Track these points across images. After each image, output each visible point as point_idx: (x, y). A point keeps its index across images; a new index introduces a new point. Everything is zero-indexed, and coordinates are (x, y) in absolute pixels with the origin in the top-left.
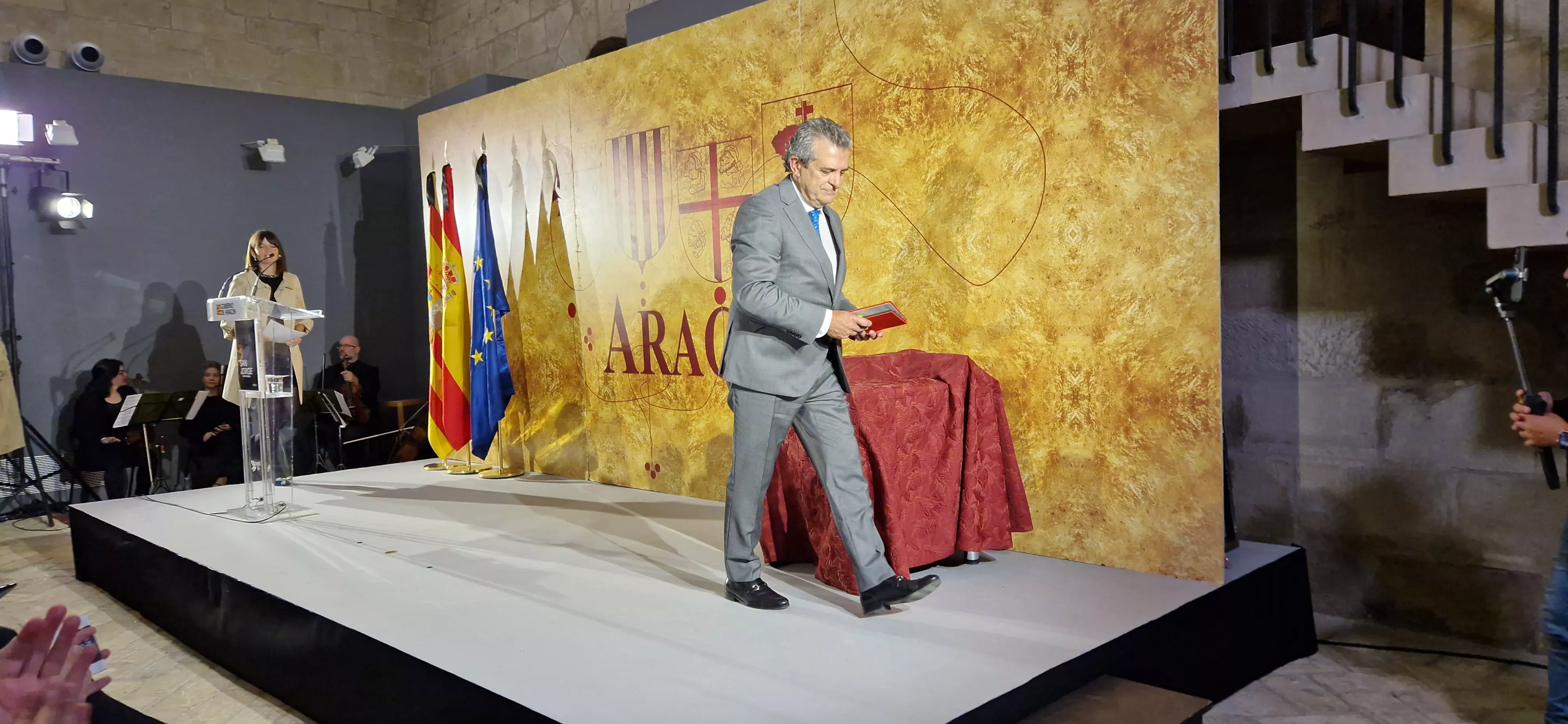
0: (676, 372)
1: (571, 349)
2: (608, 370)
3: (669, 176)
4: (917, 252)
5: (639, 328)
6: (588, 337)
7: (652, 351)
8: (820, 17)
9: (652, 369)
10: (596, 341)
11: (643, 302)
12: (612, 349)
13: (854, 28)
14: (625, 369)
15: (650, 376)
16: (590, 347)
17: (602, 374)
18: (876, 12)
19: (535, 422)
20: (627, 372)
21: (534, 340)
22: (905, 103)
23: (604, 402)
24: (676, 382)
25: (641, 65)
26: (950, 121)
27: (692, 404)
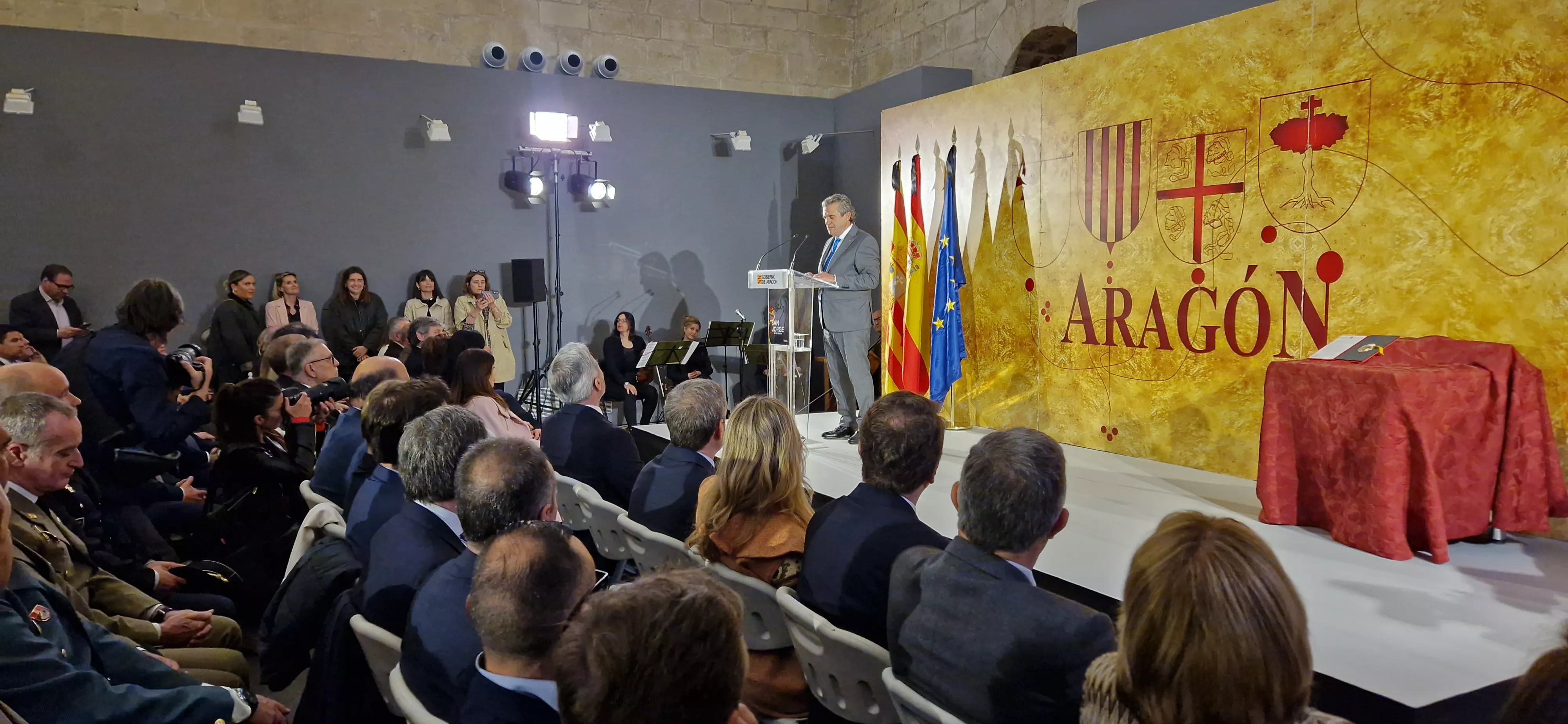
0: (1142, 345)
1: (1026, 319)
2: (1066, 340)
3: (1148, 165)
4: (1439, 242)
5: (1104, 304)
6: (1046, 309)
7: (1116, 325)
8: (1337, 15)
9: (1115, 341)
10: (1054, 314)
11: (1109, 280)
12: (1071, 321)
13: (1378, 25)
14: (1085, 340)
15: (1112, 347)
16: (1048, 319)
17: (1058, 344)
18: (1406, 10)
19: (982, 383)
20: (1087, 342)
21: (987, 310)
22: (1436, 97)
23: (1059, 369)
24: (1140, 354)
25: (1125, 63)
26: (1491, 115)
27: (1159, 375)
